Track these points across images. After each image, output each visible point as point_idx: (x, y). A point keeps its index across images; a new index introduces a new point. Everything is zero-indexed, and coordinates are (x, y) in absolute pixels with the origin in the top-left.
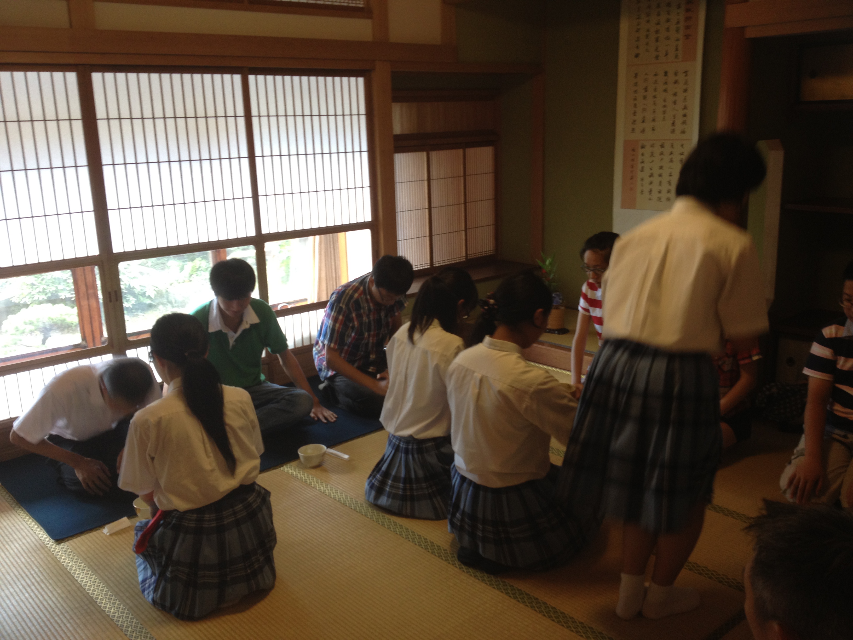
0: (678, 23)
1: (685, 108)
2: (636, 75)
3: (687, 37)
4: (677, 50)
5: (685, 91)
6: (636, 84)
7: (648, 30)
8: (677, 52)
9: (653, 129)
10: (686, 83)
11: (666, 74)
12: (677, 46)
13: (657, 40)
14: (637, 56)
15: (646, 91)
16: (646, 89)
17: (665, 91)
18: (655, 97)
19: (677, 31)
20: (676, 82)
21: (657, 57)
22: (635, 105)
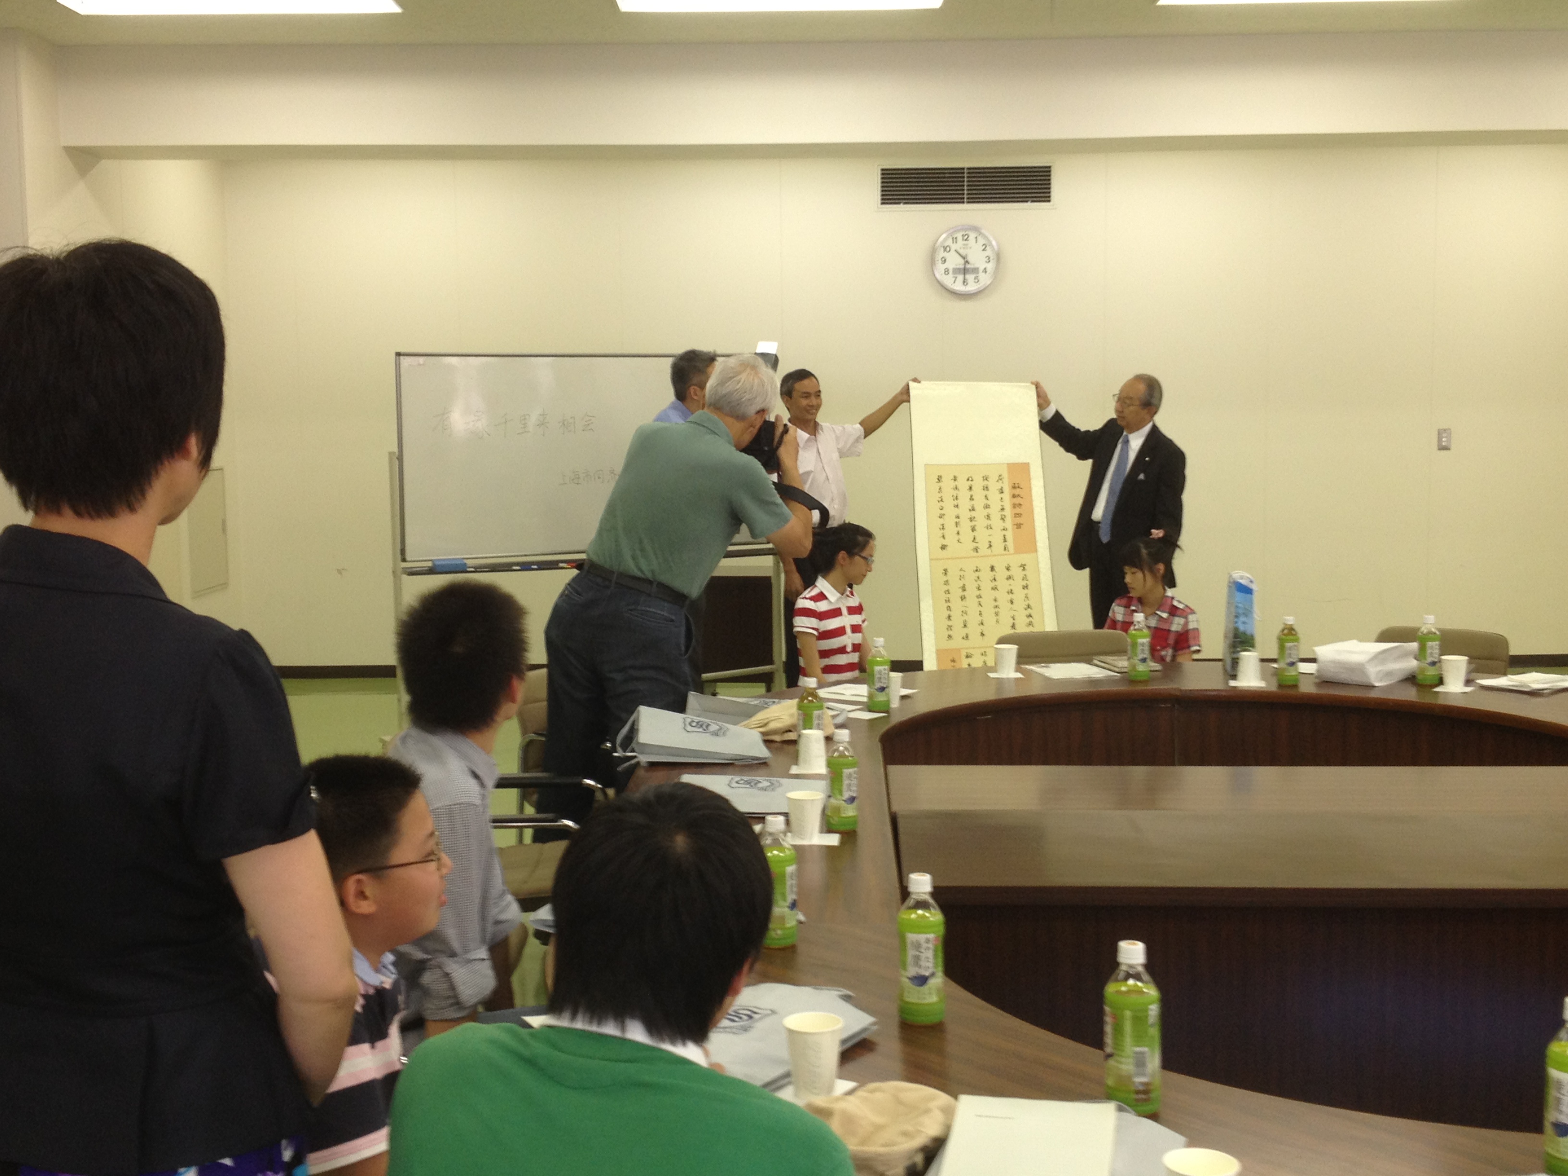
0: (1003, 509)
1: (1029, 606)
3: (1019, 526)
4: (1005, 541)
5: (1025, 587)
6: (946, 583)
7: (958, 517)
8: (1005, 543)
9: (982, 634)
10: (1025, 578)
11: (992, 568)
12: (1004, 536)
13: (973, 530)
14: (943, 547)
15: (964, 590)
16: (964, 589)
17: (995, 588)
18: (979, 597)
19: (1003, 519)
20: (1009, 578)
21: (976, 550)
22: (949, 608)
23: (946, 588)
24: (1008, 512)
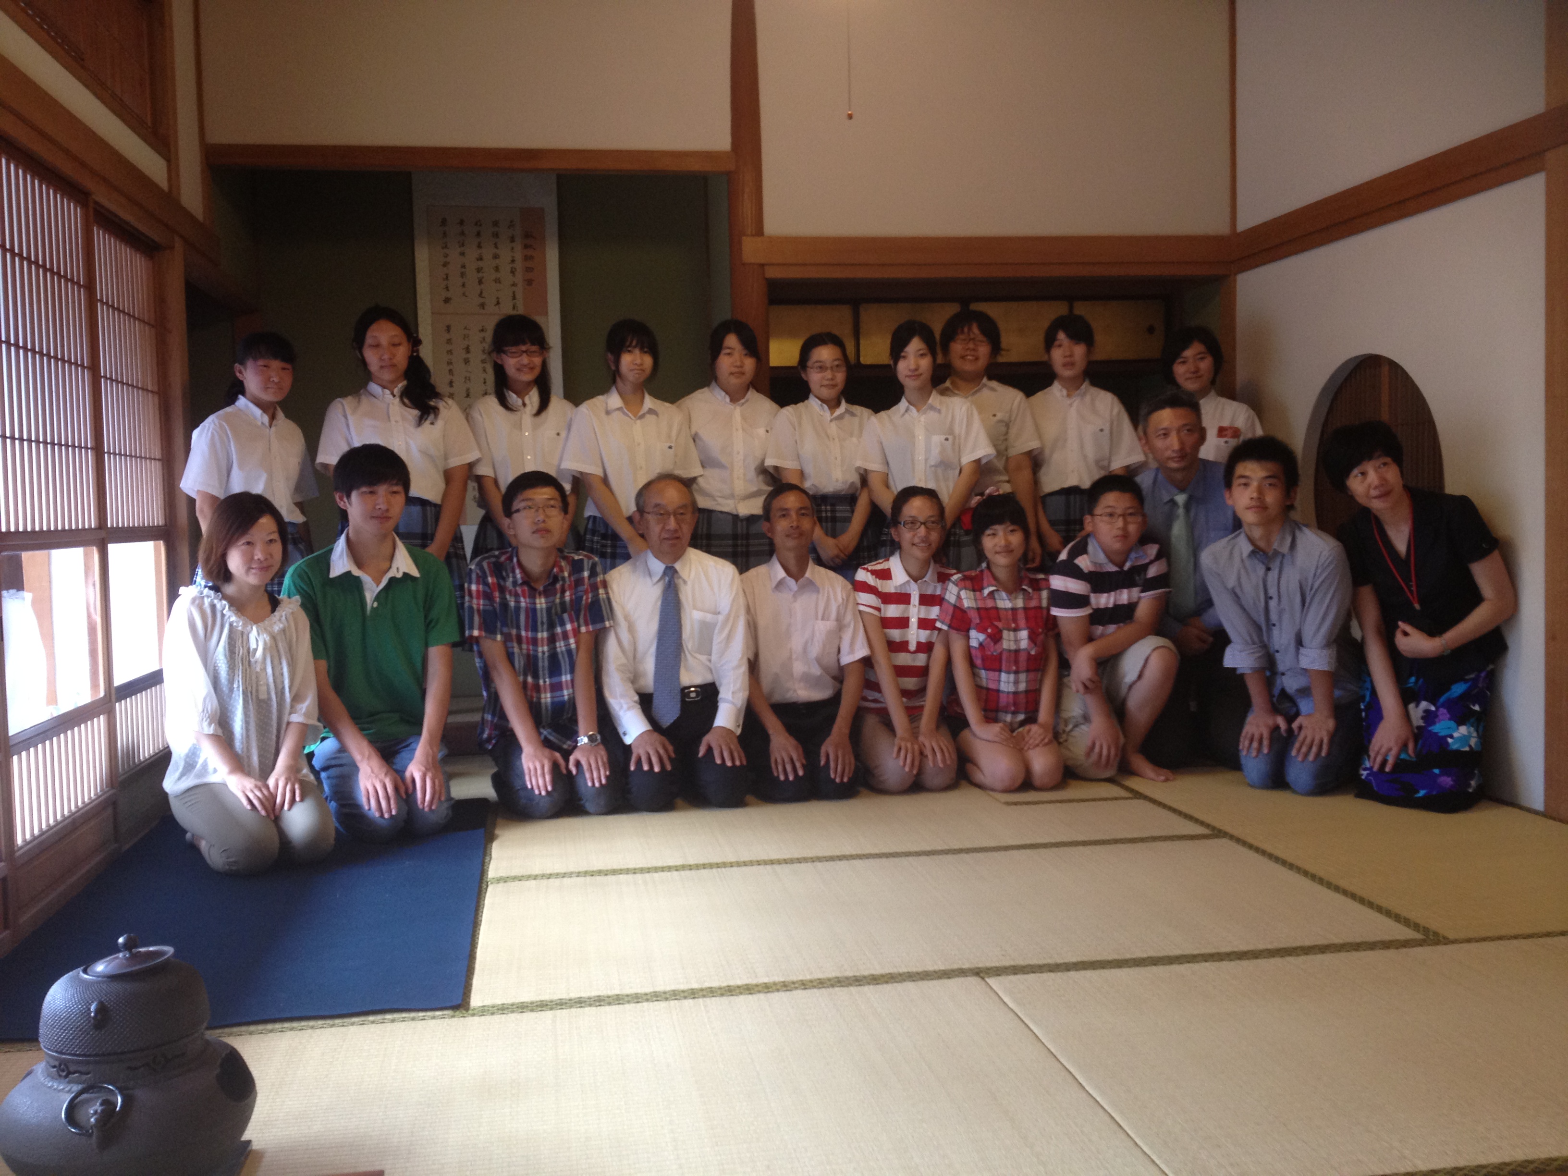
2: (448, 329)
4: (514, 298)
6: (449, 341)
8: (515, 301)
12: (514, 292)
14: (447, 300)
16: (468, 350)
19: (513, 272)
21: (482, 306)
22: (451, 372)
23: (448, 347)
24: (519, 265)
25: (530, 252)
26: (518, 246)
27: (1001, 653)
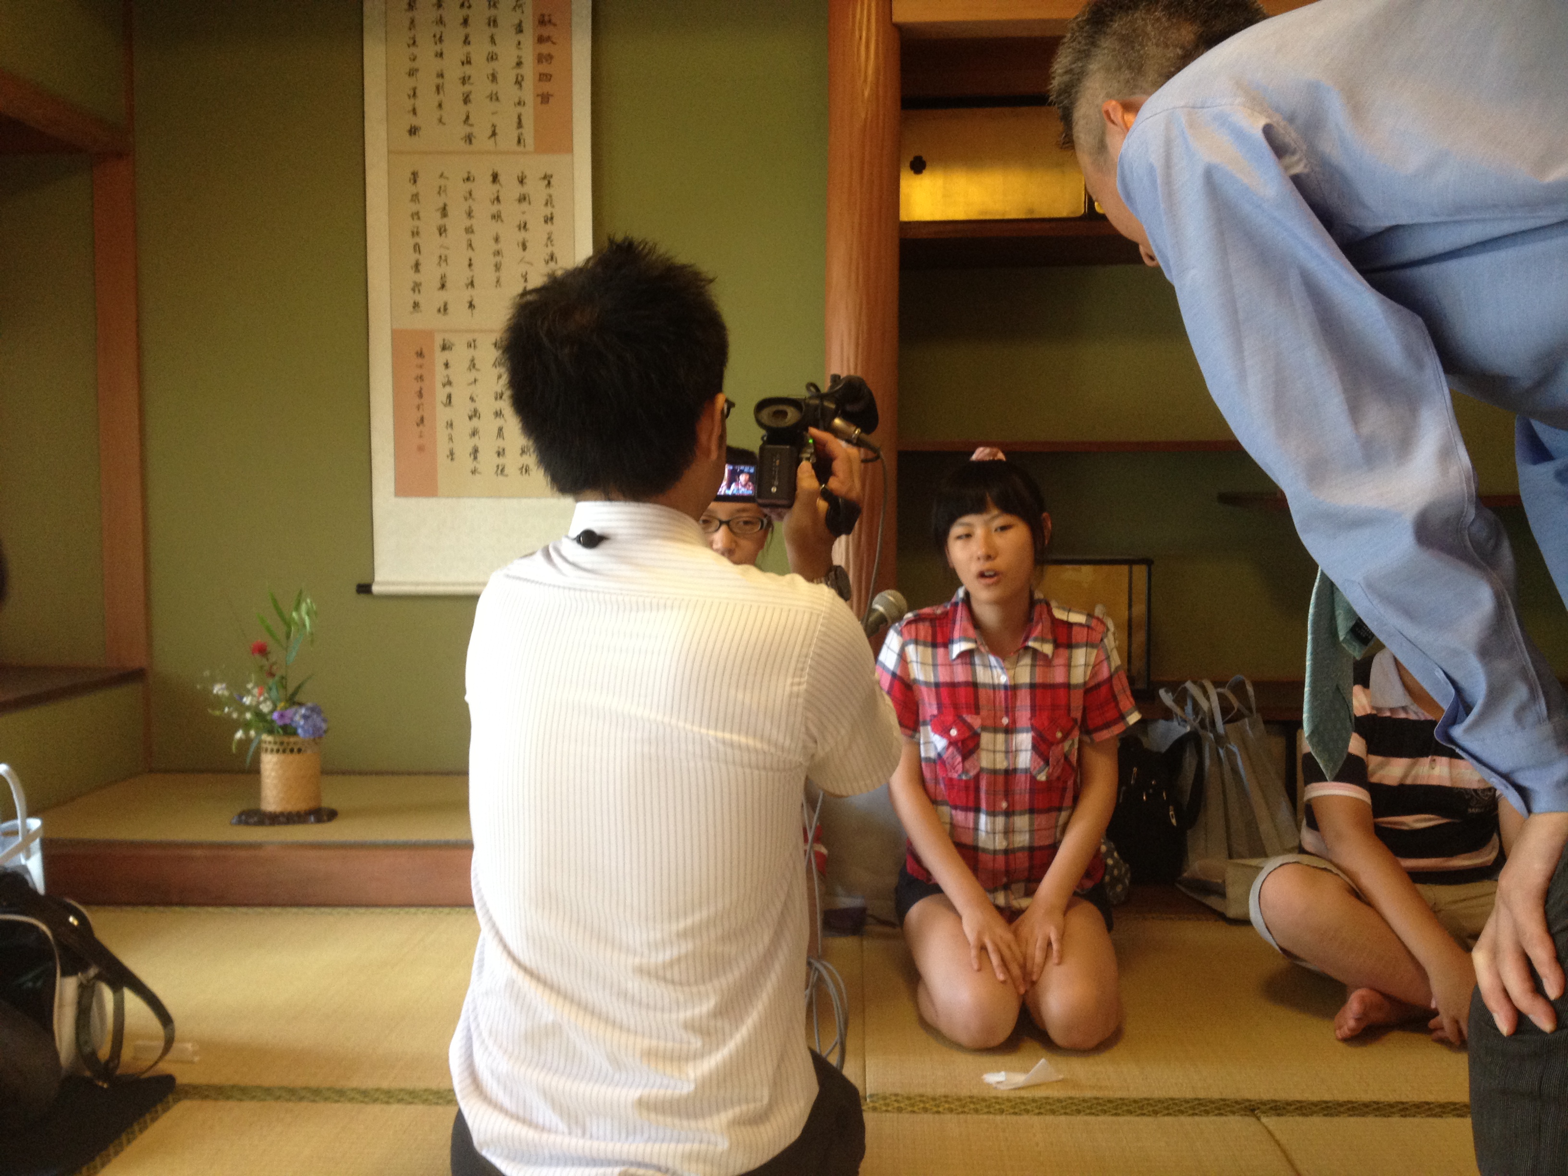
0: (519, 64)
1: (552, 258)
2: (415, 177)
3: (545, 98)
4: (520, 125)
5: (549, 219)
6: (415, 198)
7: (441, 75)
8: (520, 130)
9: (471, 305)
10: (549, 202)
11: (495, 178)
12: (519, 116)
13: (466, 100)
14: (413, 131)
15: (444, 216)
16: (444, 212)
17: (497, 217)
18: (470, 230)
19: (519, 82)
20: (523, 199)
21: (469, 139)
22: (417, 248)
23: (414, 207)
24: (529, 70)
25: (545, 48)
26: (528, 39)
27: (977, 778)
